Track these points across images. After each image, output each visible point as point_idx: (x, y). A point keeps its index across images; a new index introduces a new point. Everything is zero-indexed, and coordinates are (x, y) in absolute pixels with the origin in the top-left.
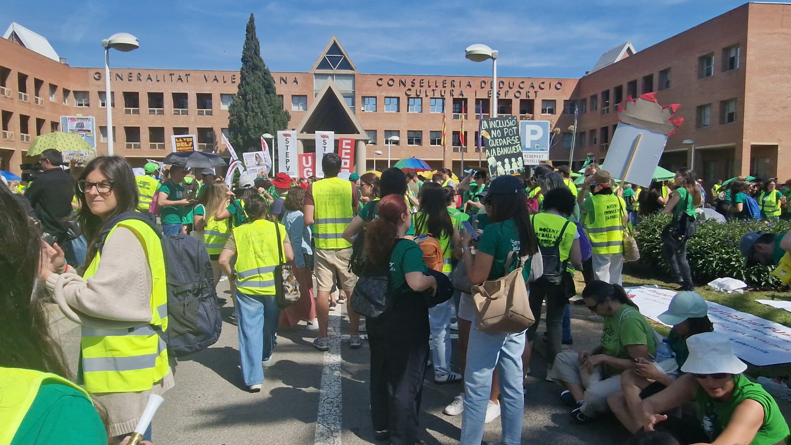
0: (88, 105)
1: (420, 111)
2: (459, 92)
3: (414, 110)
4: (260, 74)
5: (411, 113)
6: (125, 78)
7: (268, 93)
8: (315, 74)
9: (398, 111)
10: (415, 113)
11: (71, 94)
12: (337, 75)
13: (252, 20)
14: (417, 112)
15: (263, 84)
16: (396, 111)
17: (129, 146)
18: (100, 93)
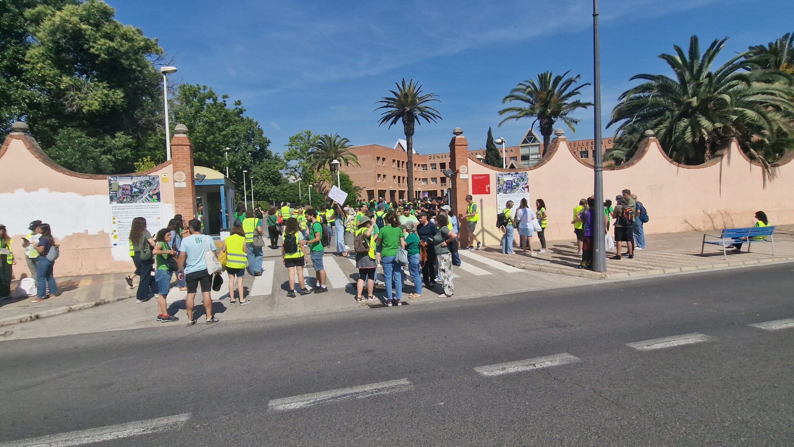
0: (426, 169)
4: (493, 152)
6: (440, 157)
7: (497, 159)
8: (521, 147)
11: (421, 166)
12: (531, 146)
13: (490, 129)
15: (496, 156)
17: (442, 185)
18: (431, 164)
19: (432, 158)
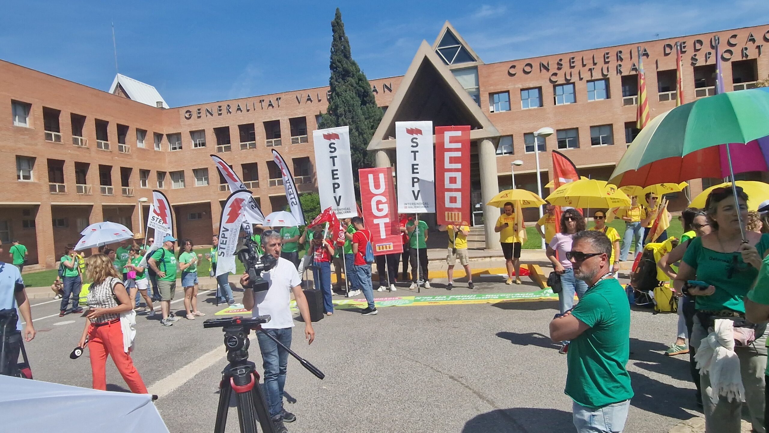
0: (181, 148)
1: (573, 101)
2: (630, 66)
3: (565, 102)
5: (560, 106)
6: (215, 112)
9: (541, 105)
10: (565, 105)
11: (165, 138)
12: (454, 71)
13: (338, 17)
14: (569, 103)
16: (538, 105)
17: (223, 188)
18: (192, 133)
19: (195, 115)
